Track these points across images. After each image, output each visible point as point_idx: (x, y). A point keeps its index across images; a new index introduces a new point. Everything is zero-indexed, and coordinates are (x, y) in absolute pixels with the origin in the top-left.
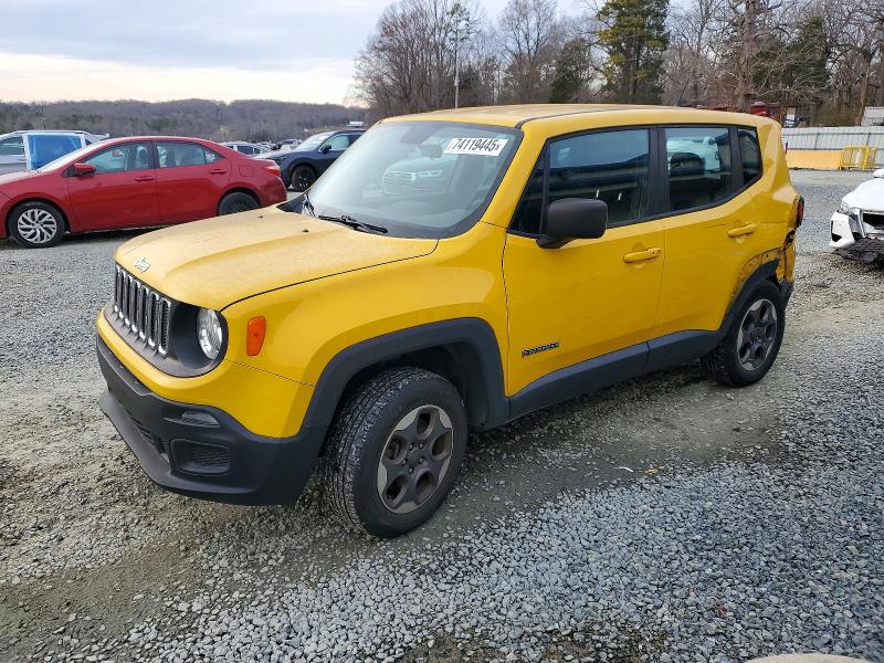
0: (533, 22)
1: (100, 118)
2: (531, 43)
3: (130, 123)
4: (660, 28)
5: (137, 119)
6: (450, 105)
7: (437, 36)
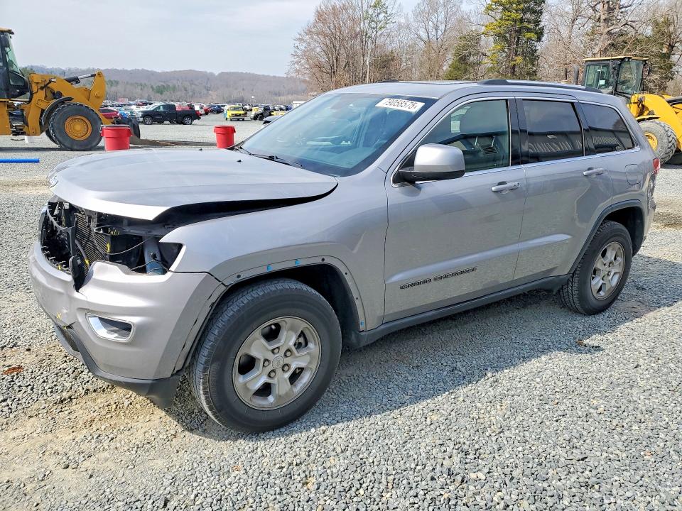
0: (441, 17)
1: (117, 83)
2: (439, 33)
3: (140, 87)
4: (537, 22)
5: (145, 84)
6: (363, 81)
7: (362, 25)
